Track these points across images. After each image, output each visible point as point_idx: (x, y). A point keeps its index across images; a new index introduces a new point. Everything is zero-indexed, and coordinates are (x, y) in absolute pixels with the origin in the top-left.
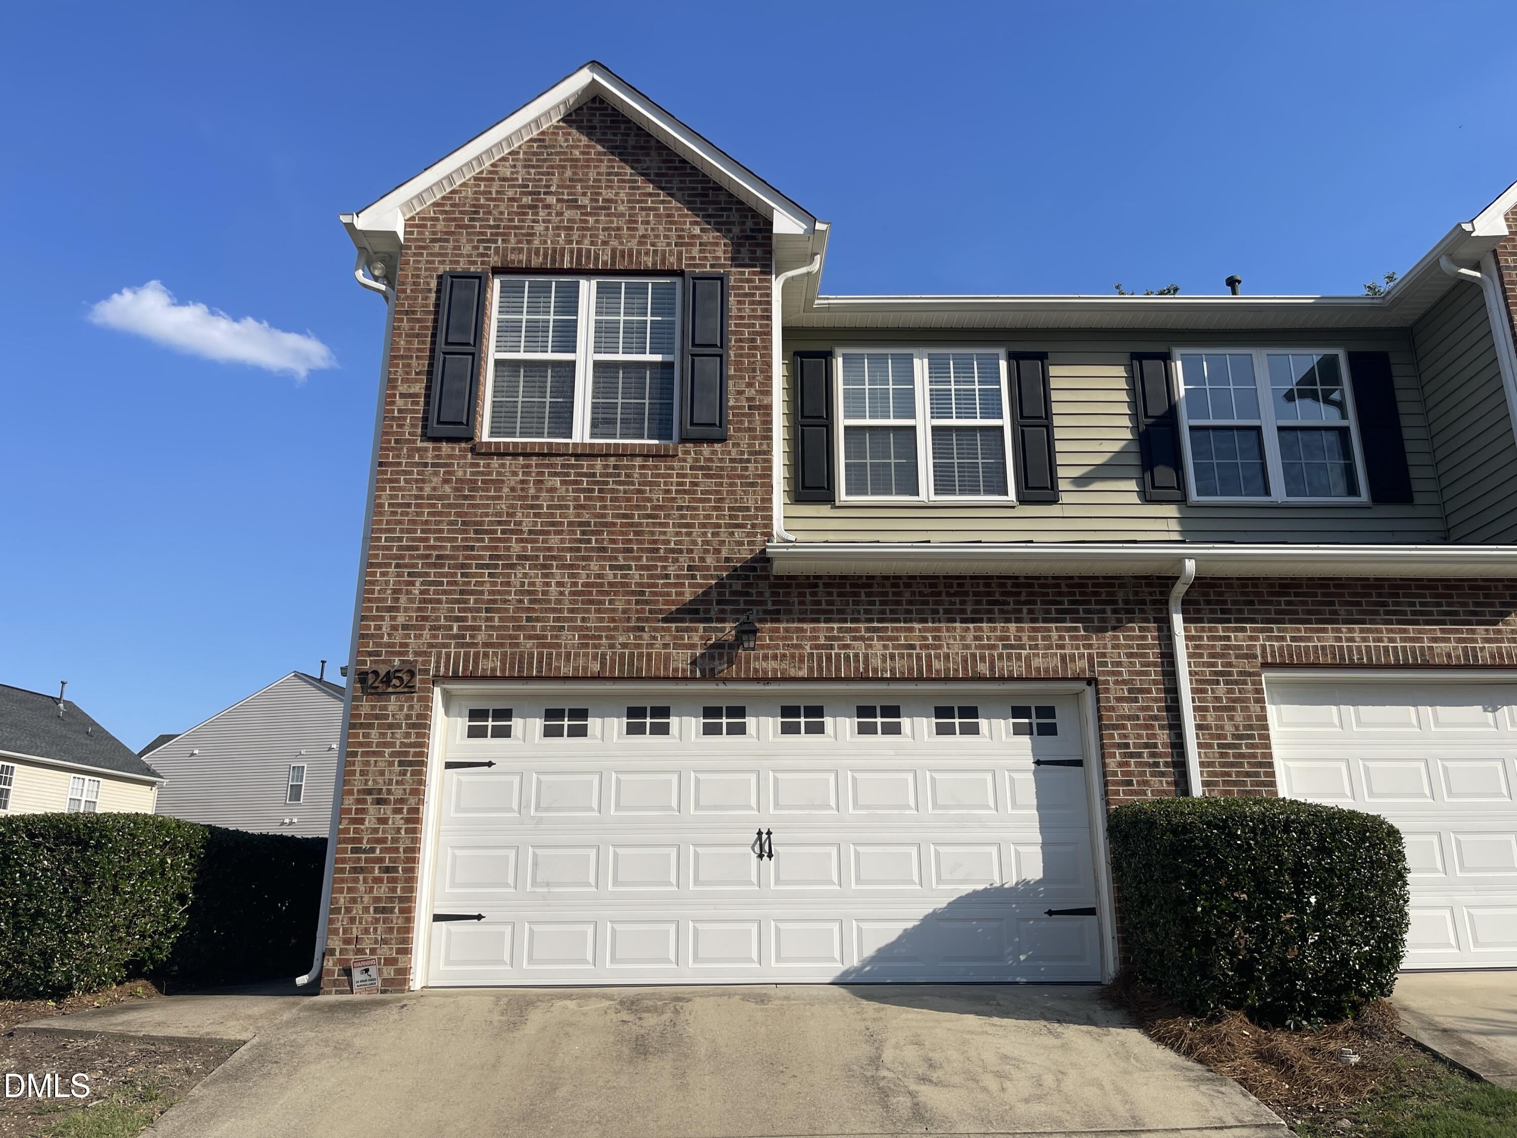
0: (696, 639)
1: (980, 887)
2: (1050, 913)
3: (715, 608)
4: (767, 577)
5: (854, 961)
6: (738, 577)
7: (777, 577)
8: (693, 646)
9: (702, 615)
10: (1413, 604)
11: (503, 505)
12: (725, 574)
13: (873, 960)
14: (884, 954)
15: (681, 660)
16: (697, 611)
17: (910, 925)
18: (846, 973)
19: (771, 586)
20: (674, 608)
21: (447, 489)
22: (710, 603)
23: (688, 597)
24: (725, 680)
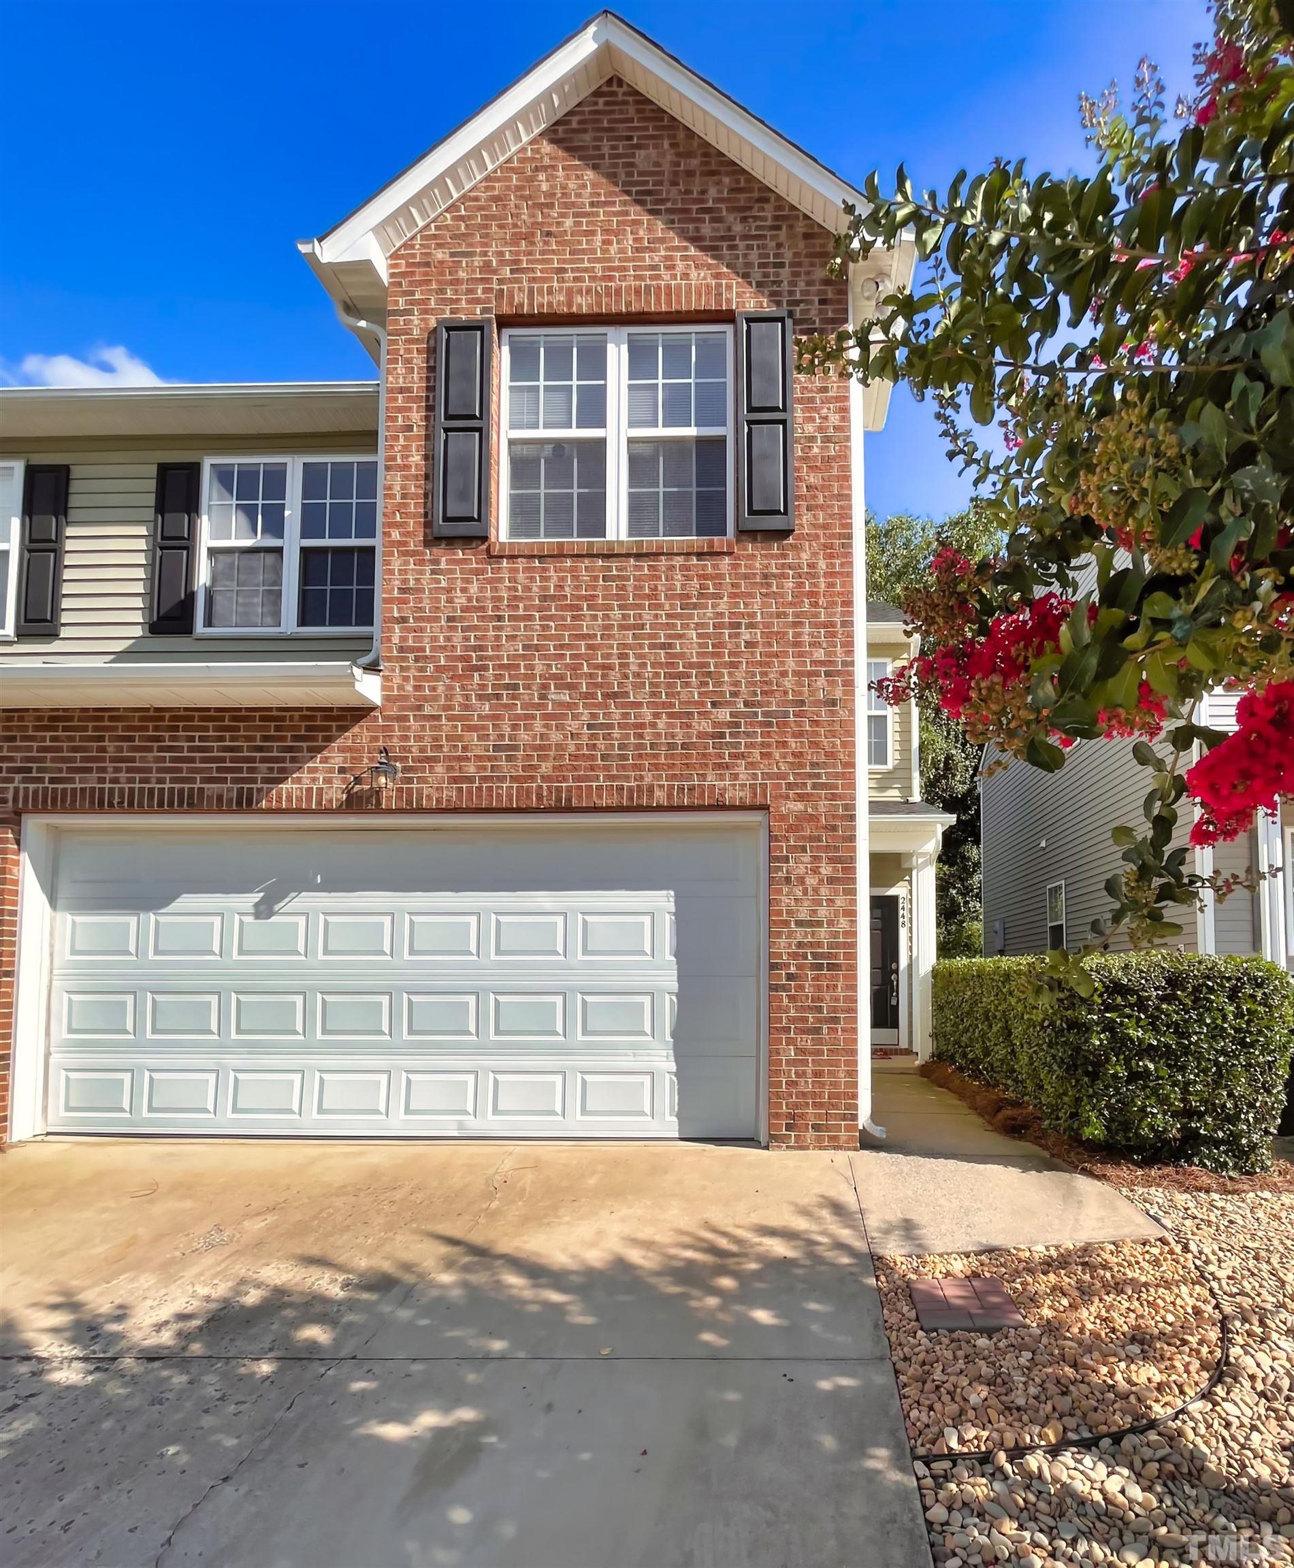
10: (192, 739)
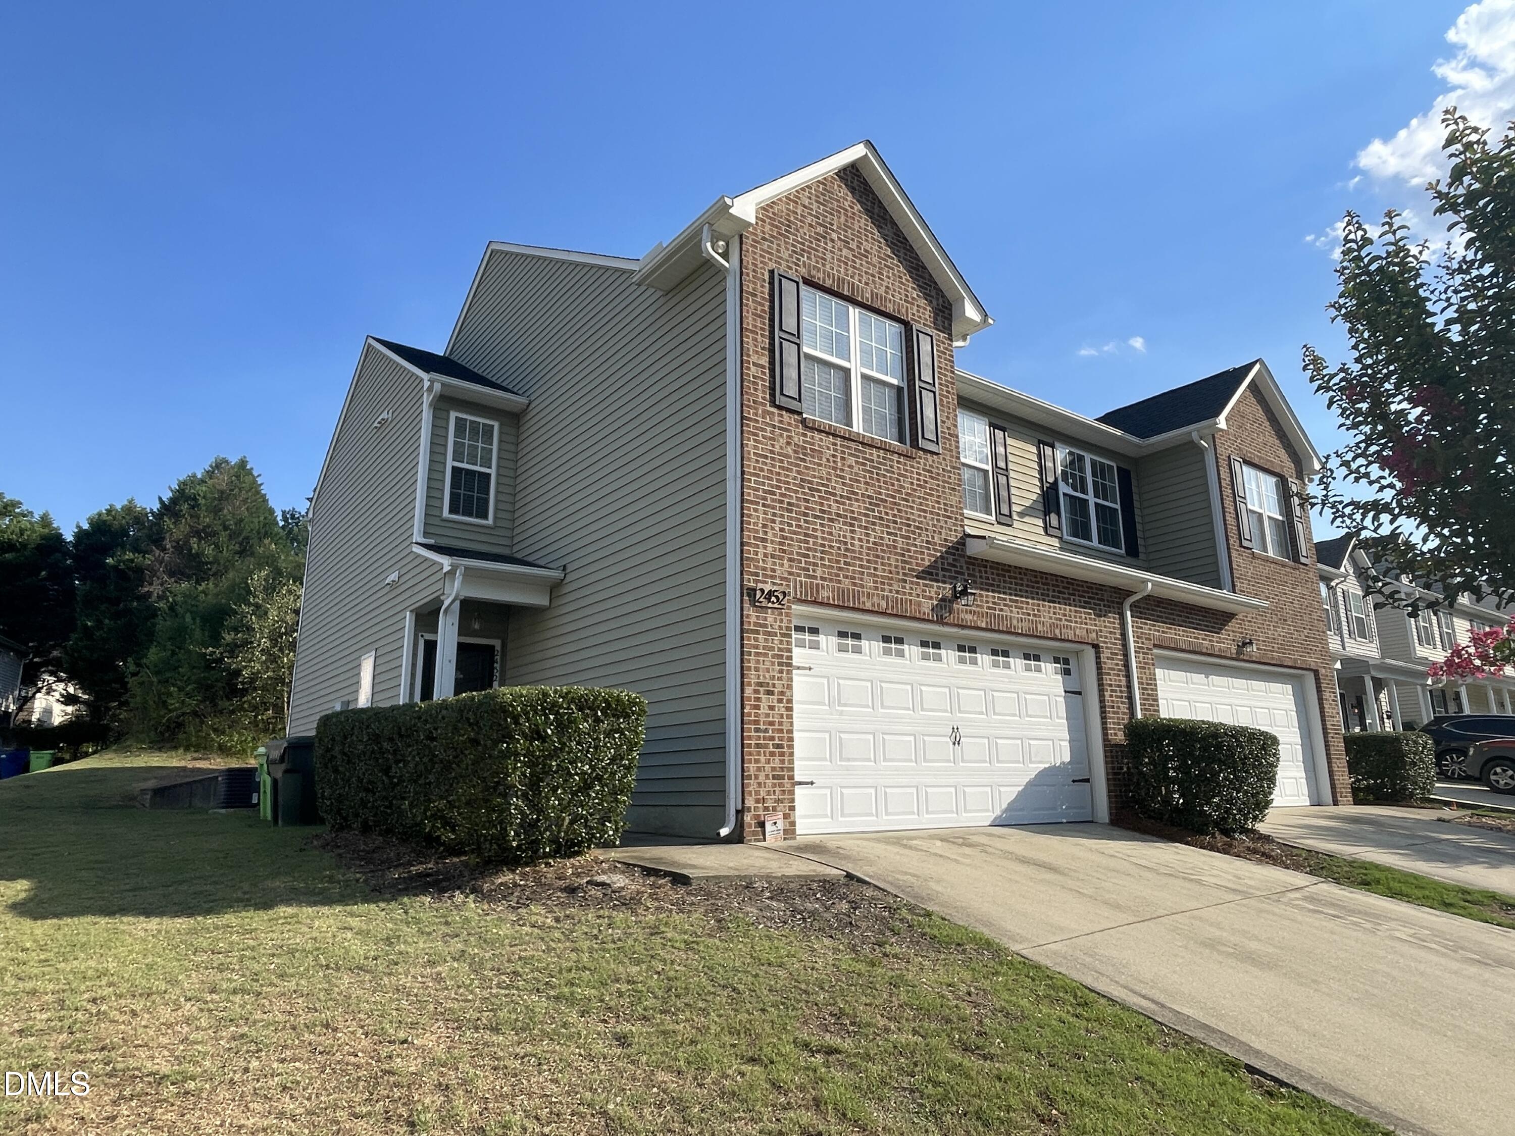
0: (933, 594)
1: (1047, 766)
2: (1074, 781)
3: (941, 573)
4: (963, 556)
5: (998, 812)
6: (951, 554)
7: (970, 557)
8: (931, 598)
9: (935, 577)
11: (824, 472)
12: (944, 550)
13: (1006, 810)
14: (1011, 807)
15: (927, 606)
16: (931, 574)
17: (1020, 789)
18: (995, 819)
19: (967, 563)
20: (921, 569)
21: (789, 450)
22: (937, 568)
23: (927, 563)
24: (947, 624)
